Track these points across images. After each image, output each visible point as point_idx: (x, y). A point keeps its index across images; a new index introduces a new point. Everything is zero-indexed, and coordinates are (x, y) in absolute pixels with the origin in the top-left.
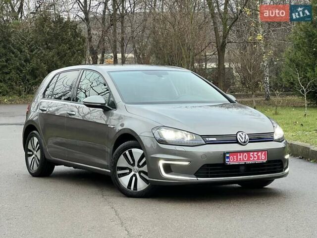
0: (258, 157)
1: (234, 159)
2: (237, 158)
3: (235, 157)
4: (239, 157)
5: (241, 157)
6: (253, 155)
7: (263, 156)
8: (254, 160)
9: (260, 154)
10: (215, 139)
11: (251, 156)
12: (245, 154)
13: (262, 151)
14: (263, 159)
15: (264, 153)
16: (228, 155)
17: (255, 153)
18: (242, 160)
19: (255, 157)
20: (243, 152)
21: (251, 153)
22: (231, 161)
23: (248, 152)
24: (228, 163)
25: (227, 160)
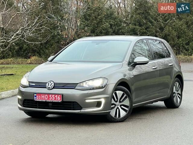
0: (55, 98)
1: (39, 98)
2: (41, 97)
3: (40, 96)
4: (42, 97)
5: (44, 97)
6: (52, 96)
7: (59, 98)
8: (52, 99)
9: (56, 96)
10: (34, 84)
11: (50, 97)
12: (46, 95)
13: (58, 94)
14: (59, 100)
15: (59, 96)
16: (36, 95)
17: (53, 95)
18: (44, 99)
19: (53, 98)
20: (45, 94)
21: (50, 95)
22: (37, 99)
23: (49, 94)
24: (35, 100)
25: (35, 98)
